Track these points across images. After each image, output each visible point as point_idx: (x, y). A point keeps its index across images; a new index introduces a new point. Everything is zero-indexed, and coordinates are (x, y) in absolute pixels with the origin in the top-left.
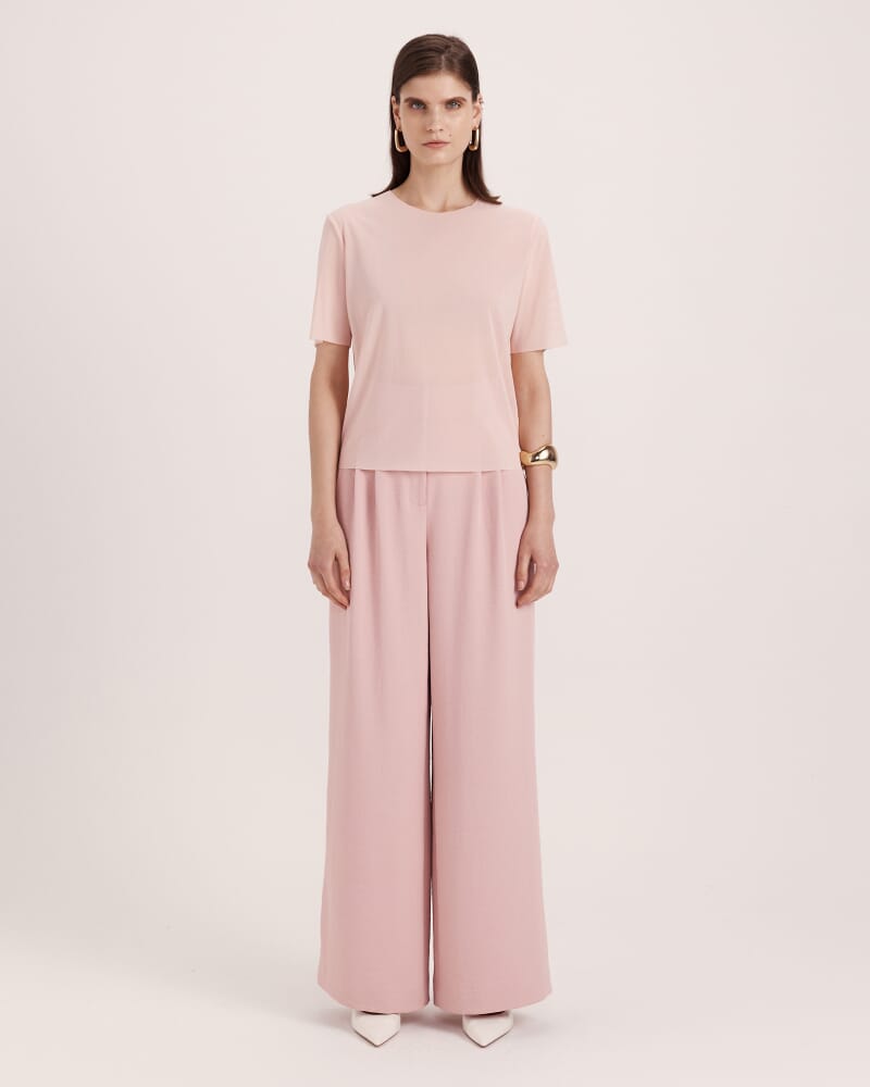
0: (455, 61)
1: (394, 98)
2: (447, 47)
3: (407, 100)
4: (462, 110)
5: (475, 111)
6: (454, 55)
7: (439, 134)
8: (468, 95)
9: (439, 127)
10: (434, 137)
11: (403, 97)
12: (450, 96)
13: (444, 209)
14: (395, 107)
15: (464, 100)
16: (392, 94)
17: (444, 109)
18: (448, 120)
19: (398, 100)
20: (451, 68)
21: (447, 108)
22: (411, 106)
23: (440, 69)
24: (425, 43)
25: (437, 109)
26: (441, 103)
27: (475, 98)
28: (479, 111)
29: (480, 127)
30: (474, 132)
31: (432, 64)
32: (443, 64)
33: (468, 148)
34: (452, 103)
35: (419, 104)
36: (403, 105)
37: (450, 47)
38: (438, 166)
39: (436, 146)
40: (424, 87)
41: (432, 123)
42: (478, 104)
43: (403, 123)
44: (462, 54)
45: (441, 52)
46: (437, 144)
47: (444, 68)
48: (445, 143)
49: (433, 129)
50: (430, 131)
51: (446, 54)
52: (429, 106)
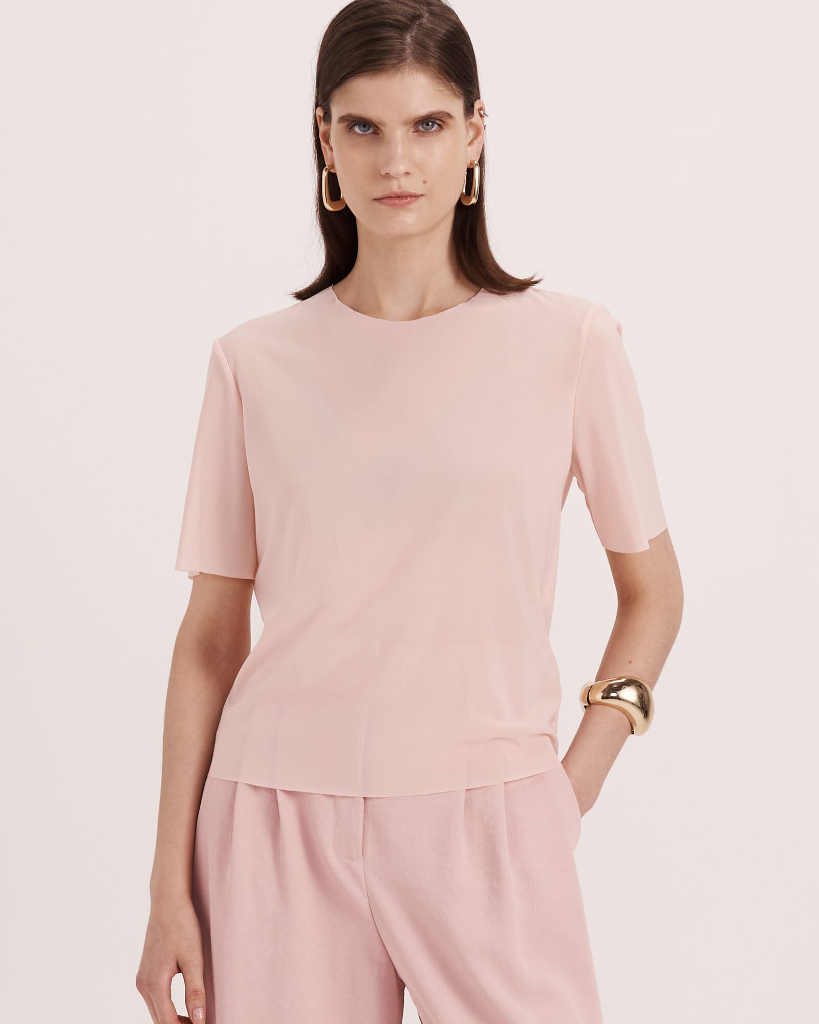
0: (431, 43)
1: (320, 112)
2: (415, 18)
3: (342, 119)
4: (446, 134)
5: (472, 134)
6: (429, 33)
7: (404, 180)
9: (402, 168)
10: (394, 187)
11: (336, 112)
12: (423, 111)
13: (418, 314)
14: (322, 128)
15: (449, 116)
16: (317, 105)
17: (411, 134)
18: (419, 153)
19: (327, 117)
20: (421, 58)
21: (417, 131)
22: (350, 128)
23: (401, 60)
24: (372, 11)
25: (398, 134)
26: (406, 123)
27: (469, 109)
28: (478, 131)
29: (481, 162)
30: (470, 172)
31: (388, 52)
32: (408, 51)
33: (459, 202)
34: (427, 123)
35: (365, 126)
36: (335, 128)
37: (419, 17)
38: (405, 237)
39: (397, 201)
41: (389, 160)
42: (476, 118)
43: (337, 156)
44: (442, 30)
45: (402, 28)
46: (400, 199)
47: (410, 60)
48: (416, 196)
49: (393, 172)
50: (388, 176)
51: (414, 32)
52: (386, 130)
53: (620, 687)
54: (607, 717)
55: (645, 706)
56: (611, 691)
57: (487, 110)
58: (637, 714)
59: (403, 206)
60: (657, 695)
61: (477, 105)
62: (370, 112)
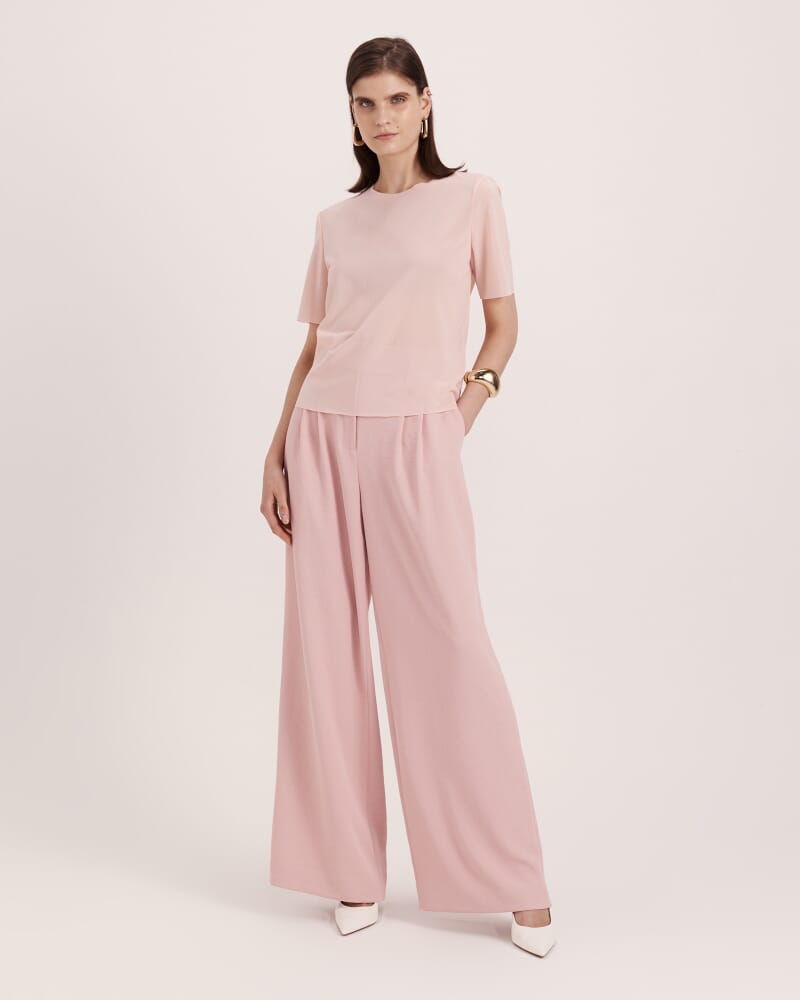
0: (398, 61)
2: (389, 49)
3: (357, 100)
4: (407, 104)
6: (397, 55)
7: (387, 127)
8: (412, 90)
9: (385, 121)
10: (383, 130)
11: (355, 96)
12: (394, 92)
13: (400, 191)
15: (408, 94)
17: (389, 104)
18: (393, 113)
20: (393, 66)
21: (392, 103)
22: (361, 104)
23: (382, 69)
25: (383, 105)
26: (387, 99)
27: (420, 92)
28: (427, 102)
31: (374, 66)
32: (385, 64)
34: (397, 99)
35: (367, 103)
36: (356, 105)
37: (392, 48)
38: (393, 155)
40: (369, 86)
41: (383, 121)
42: (425, 96)
43: (358, 120)
44: (404, 55)
45: (382, 54)
46: (386, 136)
47: (386, 68)
48: (394, 134)
49: (381, 123)
50: (379, 125)
51: (388, 54)
52: (376, 103)
53: (484, 373)
54: (476, 388)
55: (496, 384)
56: (479, 376)
57: (432, 92)
58: (492, 388)
59: (388, 139)
60: (502, 380)
61: (425, 90)
62: (368, 95)
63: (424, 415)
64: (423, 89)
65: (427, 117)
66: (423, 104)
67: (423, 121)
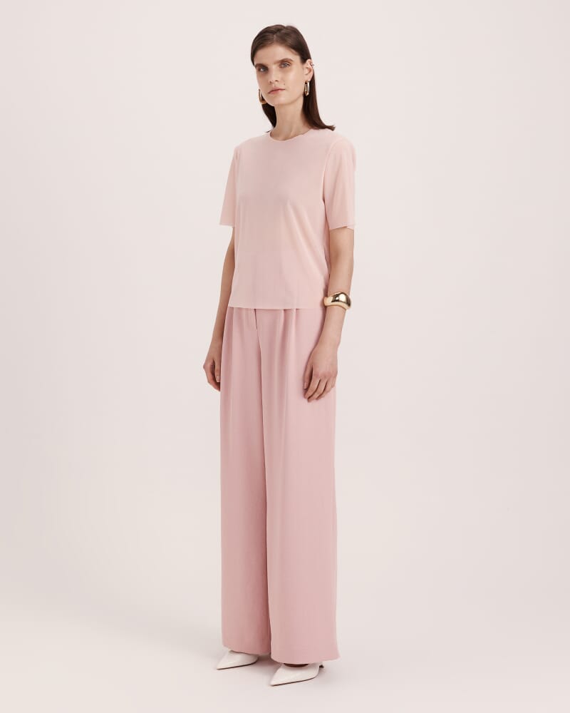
9: (274, 79)
10: (273, 87)
13: (288, 138)
15: (293, 61)
18: (281, 74)
21: (281, 67)
28: (310, 71)
39: (277, 92)
42: (308, 66)
45: (274, 33)
47: (275, 42)
48: (282, 90)
49: (272, 81)
50: (271, 83)
52: (269, 67)
61: (308, 61)
62: (264, 61)
63: (297, 309)
64: (306, 59)
65: (309, 80)
66: (307, 71)
67: (306, 83)
